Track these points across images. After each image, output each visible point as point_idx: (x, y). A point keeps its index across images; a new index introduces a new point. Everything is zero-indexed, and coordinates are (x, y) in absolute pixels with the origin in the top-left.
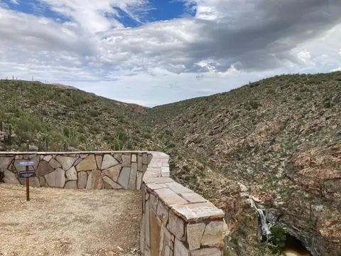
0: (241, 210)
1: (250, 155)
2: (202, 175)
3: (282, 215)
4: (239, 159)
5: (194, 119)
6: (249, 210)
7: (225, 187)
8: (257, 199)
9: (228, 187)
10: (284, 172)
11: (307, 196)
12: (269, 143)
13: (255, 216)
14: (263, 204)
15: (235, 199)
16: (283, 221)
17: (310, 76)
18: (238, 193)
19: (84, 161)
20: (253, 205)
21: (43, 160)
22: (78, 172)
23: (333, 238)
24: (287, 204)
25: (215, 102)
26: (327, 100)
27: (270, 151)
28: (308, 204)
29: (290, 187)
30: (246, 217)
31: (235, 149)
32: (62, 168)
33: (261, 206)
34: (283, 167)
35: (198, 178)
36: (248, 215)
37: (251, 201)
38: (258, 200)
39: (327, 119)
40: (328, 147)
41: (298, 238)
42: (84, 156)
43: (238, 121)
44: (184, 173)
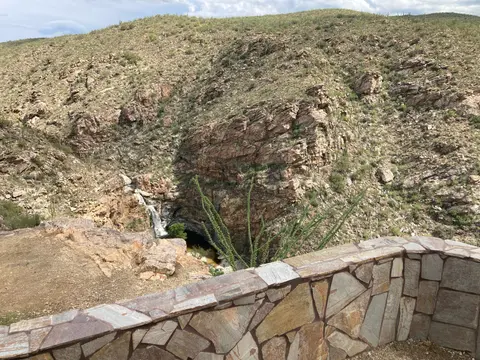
0: (127, 211)
1: (131, 132)
2: (64, 169)
3: (179, 209)
4: (116, 140)
5: (33, 77)
6: (137, 209)
7: (102, 182)
8: (145, 193)
9: (106, 182)
10: (178, 153)
11: (208, 180)
12: (156, 114)
13: (145, 216)
14: (153, 199)
15: (118, 198)
16: (180, 216)
17: (203, 21)
18: (121, 188)
19: (280, 307)
20: (141, 201)
21: (142, 345)
22: (260, 346)
23: (238, 225)
24: (185, 194)
25: (66, 50)
26: (224, 56)
27: (158, 127)
28: (209, 190)
29: (188, 172)
30: (134, 220)
31: (109, 124)
32: (212, 349)
33: (152, 202)
34: (176, 147)
35: (60, 174)
36: (136, 216)
37: (139, 197)
38: (148, 194)
39: (226, 82)
40: (230, 118)
41: (199, 232)
42: (280, 294)
43: (109, 83)
44: (33, 169)
